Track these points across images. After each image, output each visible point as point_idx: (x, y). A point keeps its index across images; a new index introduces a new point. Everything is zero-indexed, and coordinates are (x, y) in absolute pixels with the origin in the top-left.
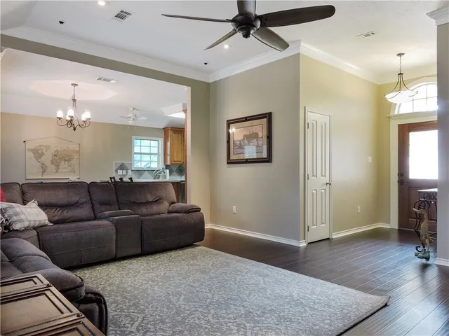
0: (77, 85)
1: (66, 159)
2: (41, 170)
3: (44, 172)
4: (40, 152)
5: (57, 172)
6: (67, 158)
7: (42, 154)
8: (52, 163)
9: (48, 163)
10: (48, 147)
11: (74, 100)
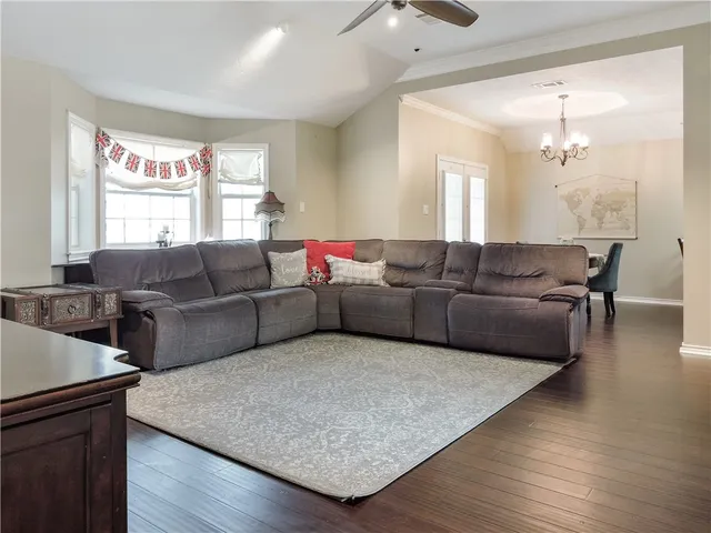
0: (567, 96)
1: (613, 207)
2: (577, 226)
3: (581, 229)
4: (576, 199)
5: (600, 228)
6: (616, 207)
7: (579, 202)
8: (593, 215)
9: (587, 215)
10: (586, 192)
11: (563, 120)
